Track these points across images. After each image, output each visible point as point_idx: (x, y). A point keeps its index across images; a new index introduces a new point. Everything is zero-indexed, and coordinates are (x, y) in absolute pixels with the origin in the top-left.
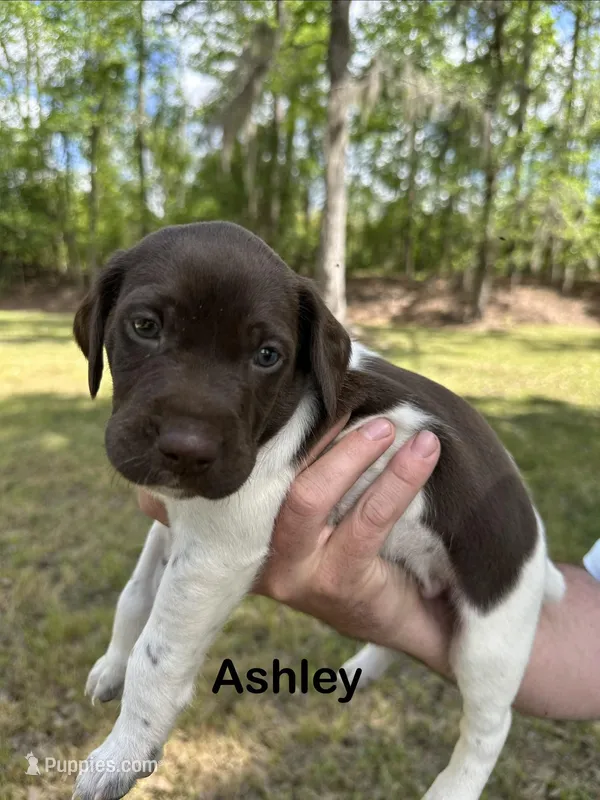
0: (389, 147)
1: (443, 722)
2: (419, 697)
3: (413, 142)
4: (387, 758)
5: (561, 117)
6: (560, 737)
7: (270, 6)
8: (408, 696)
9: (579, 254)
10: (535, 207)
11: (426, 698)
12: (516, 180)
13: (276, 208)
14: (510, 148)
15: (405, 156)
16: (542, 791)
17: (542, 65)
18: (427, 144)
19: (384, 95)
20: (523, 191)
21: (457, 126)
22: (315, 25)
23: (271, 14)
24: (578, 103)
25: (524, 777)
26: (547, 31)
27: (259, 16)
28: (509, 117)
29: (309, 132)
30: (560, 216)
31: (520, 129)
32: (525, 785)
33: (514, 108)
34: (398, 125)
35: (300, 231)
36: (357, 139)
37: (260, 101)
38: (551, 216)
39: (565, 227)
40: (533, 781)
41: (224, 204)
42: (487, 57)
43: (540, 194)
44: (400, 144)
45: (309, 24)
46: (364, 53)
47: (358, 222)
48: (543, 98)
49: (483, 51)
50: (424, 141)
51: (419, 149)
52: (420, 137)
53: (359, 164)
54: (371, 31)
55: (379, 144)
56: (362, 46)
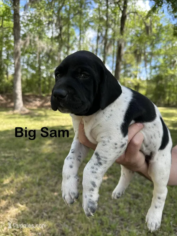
0: (32, 57)
3: (39, 57)
19: (30, 45)
21: (51, 54)
33: (66, 51)
34: (34, 52)
35: (6, 81)
36: (23, 55)
44: (35, 57)
46: (23, 30)
47: (24, 78)
48: (73, 49)
50: (42, 57)
51: (41, 59)
53: (24, 62)
54: (25, 24)
55: (29, 57)
56: (22, 28)
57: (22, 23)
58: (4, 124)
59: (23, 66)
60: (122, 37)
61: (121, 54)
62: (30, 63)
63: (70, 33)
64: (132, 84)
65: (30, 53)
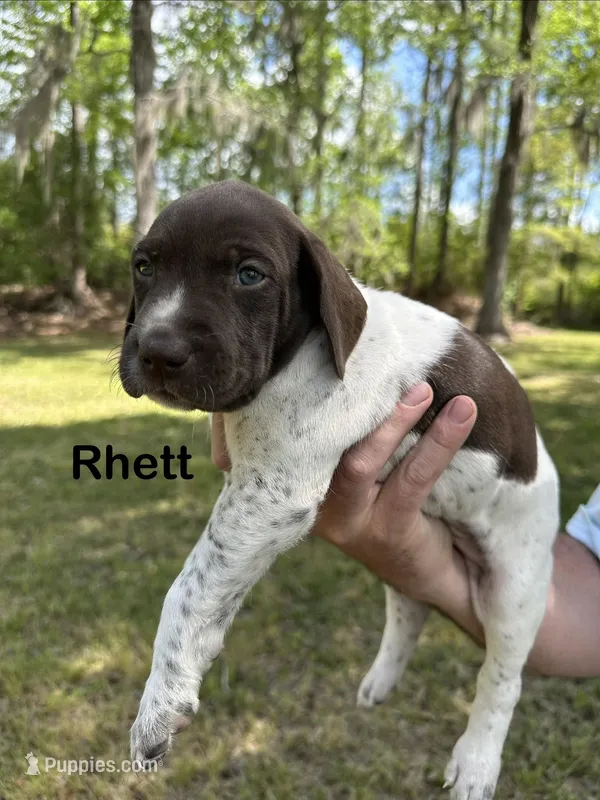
0: (196, 163)
1: (319, 731)
2: (292, 710)
3: (220, 160)
4: (270, 781)
5: (354, 145)
6: (427, 720)
7: (63, 9)
8: (280, 711)
9: (377, 270)
10: (339, 226)
11: (300, 709)
12: (318, 200)
13: (81, 221)
14: (311, 170)
15: (213, 172)
16: (420, 777)
17: (335, 94)
18: (233, 162)
19: (190, 111)
20: (325, 212)
21: (262, 145)
22: (113, 34)
23: (65, 19)
24: (369, 131)
25: (403, 767)
26: (338, 63)
27: (51, 18)
28: (308, 141)
29: (113, 144)
30: (359, 235)
31: (318, 152)
32: (404, 774)
33: (313, 132)
34: (203, 141)
35: (108, 243)
36: (164, 153)
37: (58, 107)
38: (352, 234)
39: (363, 245)
40: (411, 768)
41: (21, 214)
42: (286, 83)
43: (342, 214)
44: (207, 161)
45: (106, 33)
46: (164, 67)
48: (338, 125)
49: (281, 78)
50: (230, 159)
51: (226, 167)
52: (226, 155)
53: (167, 179)
54: (171, 46)
55: (186, 160)
56: (163, 61)
57: (162, 40)
58: (100, 398)
59: (165, 192)
60: (526, 65)
61: (521, 134)
62: (187, 181)
63: (327, 62)
64: (558, 245)
65: (188, 146)
